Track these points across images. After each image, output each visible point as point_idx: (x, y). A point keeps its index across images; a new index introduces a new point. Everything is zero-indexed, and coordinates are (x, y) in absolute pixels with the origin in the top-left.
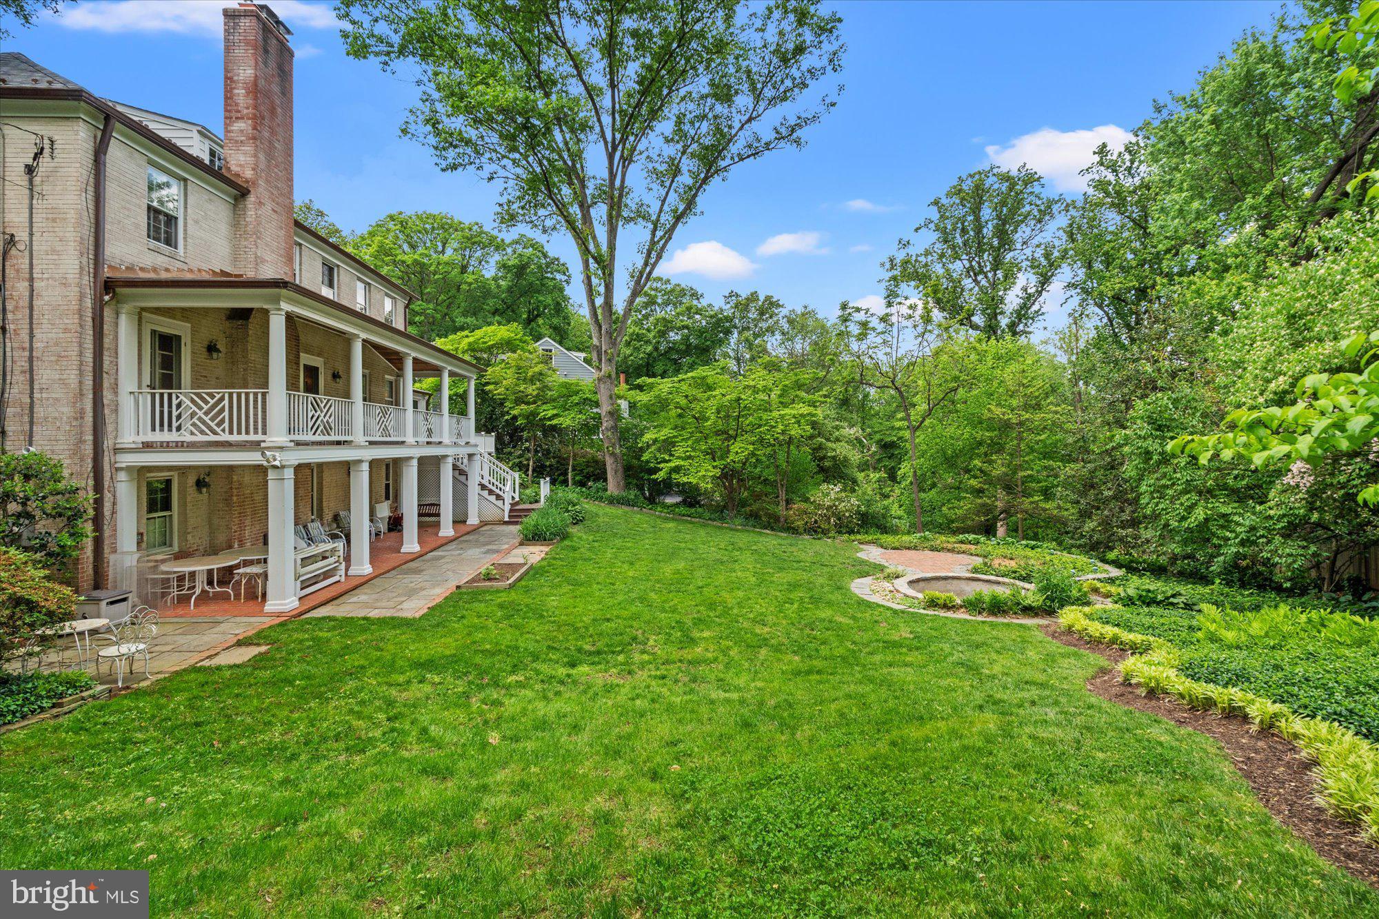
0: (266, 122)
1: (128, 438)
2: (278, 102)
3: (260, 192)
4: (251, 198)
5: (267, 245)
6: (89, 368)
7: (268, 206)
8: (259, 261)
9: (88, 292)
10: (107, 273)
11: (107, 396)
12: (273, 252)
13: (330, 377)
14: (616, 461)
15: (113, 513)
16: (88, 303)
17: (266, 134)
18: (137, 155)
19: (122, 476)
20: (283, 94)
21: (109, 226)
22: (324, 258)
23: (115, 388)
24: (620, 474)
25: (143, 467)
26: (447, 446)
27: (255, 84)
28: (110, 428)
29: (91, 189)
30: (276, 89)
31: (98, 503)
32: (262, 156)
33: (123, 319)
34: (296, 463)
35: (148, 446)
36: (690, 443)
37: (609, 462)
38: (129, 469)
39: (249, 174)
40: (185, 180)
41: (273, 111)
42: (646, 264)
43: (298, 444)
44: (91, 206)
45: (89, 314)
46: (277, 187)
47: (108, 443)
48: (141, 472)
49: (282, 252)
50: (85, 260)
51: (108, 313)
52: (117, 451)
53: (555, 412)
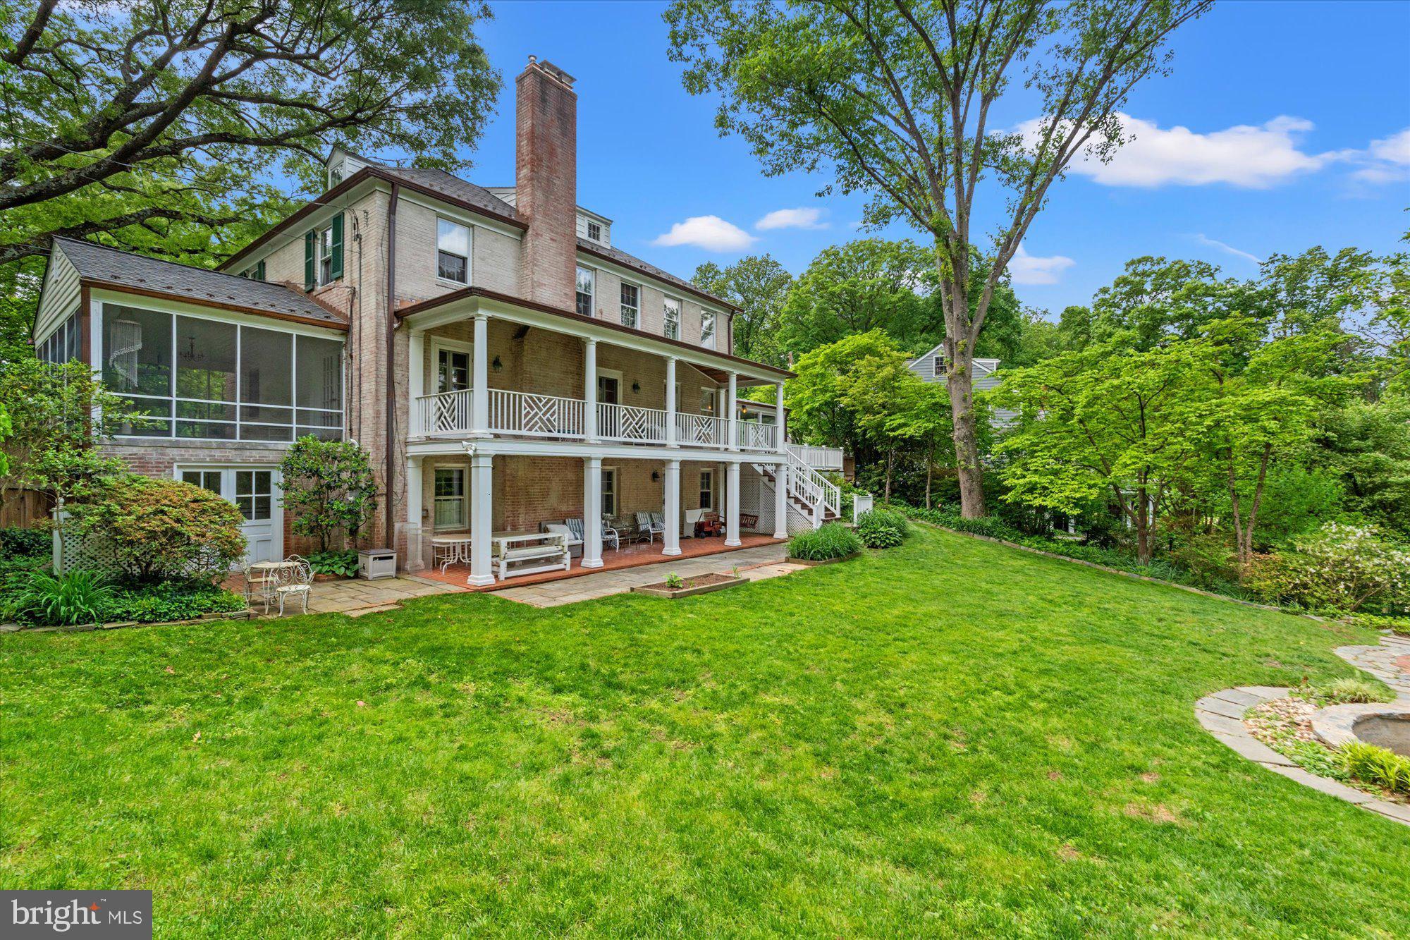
0: (545, 163)
1: (415, 433)
2: (557, 143)
3: (538, 224)
4: (530, 232)
5: (544, 270)
6: (384, 380)
7: (547, 236)
8: (536, 285)
9: (384, 322)
10: (398, 306)
11: (399, 401)
12: (551, 276)
13: (630, 388)
14: (971, 478)
15: (405, 491)
16: (384, 330)
17: (544, 174)
18: (426, 211)
19: (410, 463)
20: (564, 134)
21: (398, 271)
22: (622, 279)
23: (406, 395)
24: (975, 495)
25: (427, 457)
26: (732, 452)
27: (533, 132)
28: (402, 426)
29: (385, 244)
30: (555, 131)
31: (389, 484)
32: (539, 194)
33: (412, 342)
34: (494, 453)
35: (430, 440)
36: (1054, 451)
37: (962, 478)
38: (414, 458)
39: (528, 212)
40: (473, 226)
41: (552, 153)
42: (1017, 224)
43: (497, 436)
44: (386, 256)
45: (384, 338)
46: (556, 219)
47: (398, 438)
48: (426, 461)
49: (562, 275)
50: (380, 298)
51: (399, 338)
52: (407, 444)
53: (902, 421)
